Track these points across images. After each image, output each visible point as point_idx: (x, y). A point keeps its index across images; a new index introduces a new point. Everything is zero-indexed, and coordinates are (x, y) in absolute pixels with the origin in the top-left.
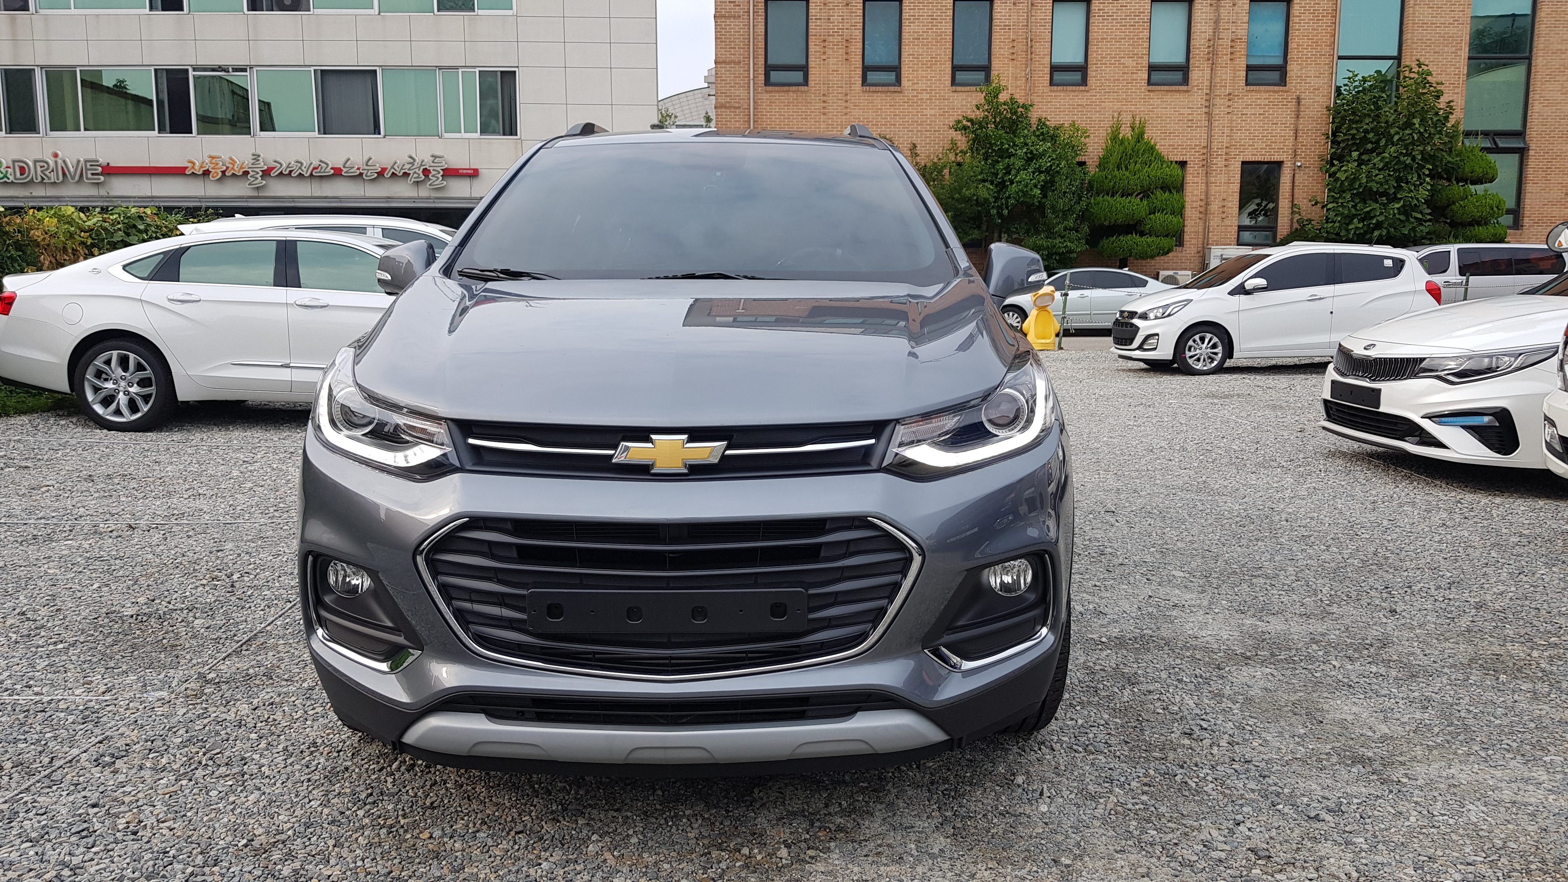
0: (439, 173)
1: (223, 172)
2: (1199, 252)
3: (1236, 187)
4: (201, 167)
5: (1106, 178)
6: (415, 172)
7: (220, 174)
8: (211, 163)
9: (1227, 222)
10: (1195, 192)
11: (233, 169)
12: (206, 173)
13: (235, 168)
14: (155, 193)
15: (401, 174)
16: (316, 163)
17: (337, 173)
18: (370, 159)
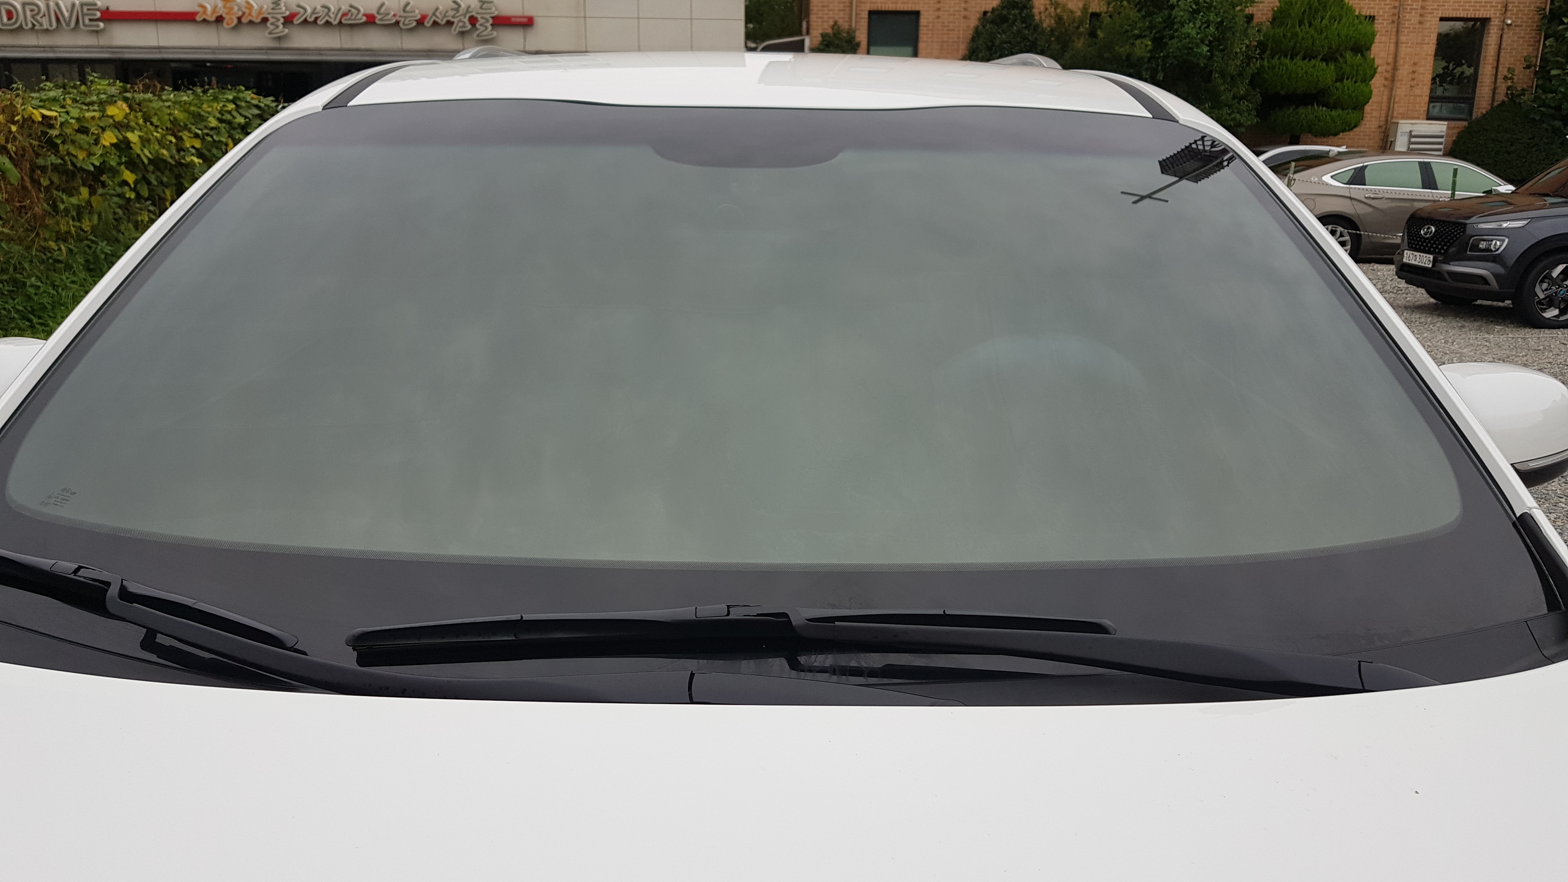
0: (487, 21)
1: (239, 19)
2: (1380, 127)
3: (1430, 48)
4: (214, 11)
5: (1284, 36)
6: (460, 21)
7: (235, 21)
8: (225, 7)
9: (1417, 91)
10: (1382, 54)
11: (250, 14)
12: (219, 20)
13: (254, 13)
14: (162, 44)
15: (444, 22)
16: (345, 8)
17: (370, 21)
18: (408, 4)
